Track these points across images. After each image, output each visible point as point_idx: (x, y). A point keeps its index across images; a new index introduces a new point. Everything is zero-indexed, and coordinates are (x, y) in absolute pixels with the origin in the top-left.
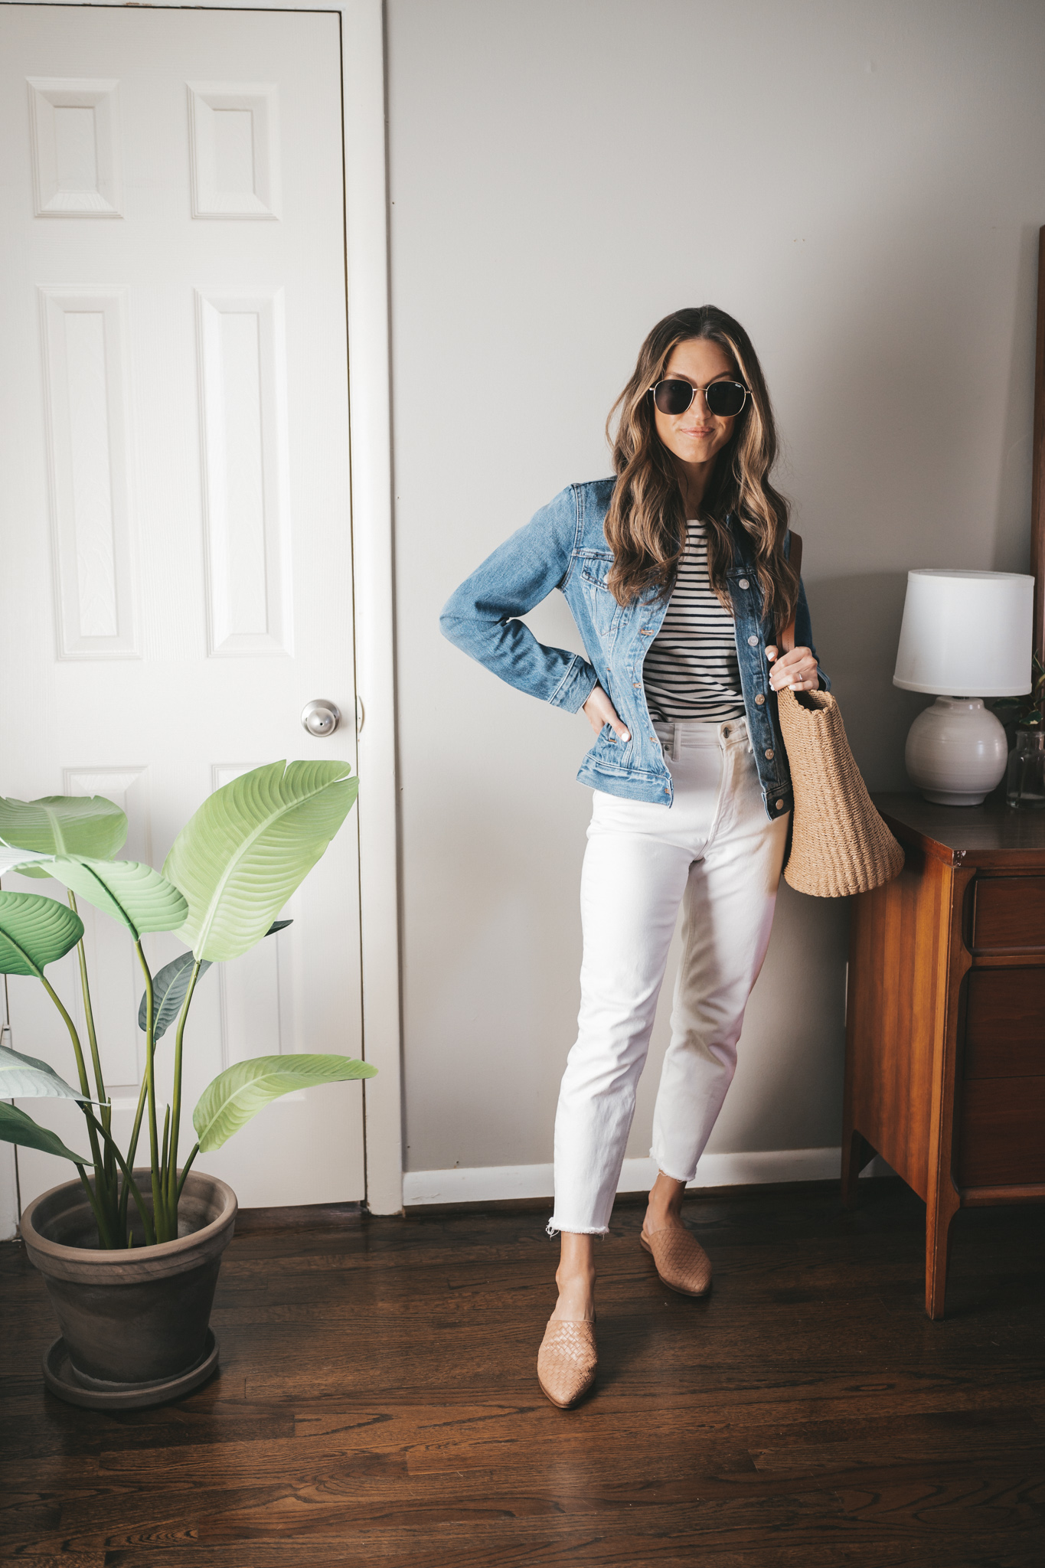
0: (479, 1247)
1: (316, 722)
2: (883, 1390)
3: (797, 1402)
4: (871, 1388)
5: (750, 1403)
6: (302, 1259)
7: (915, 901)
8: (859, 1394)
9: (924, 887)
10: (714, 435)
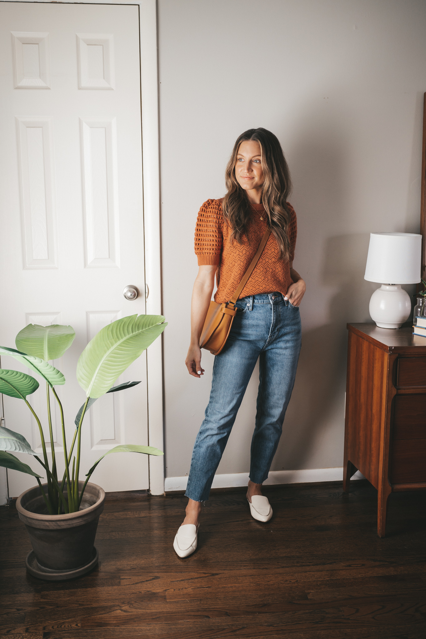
1: (129, 294)
2: (360, 566)
3: (325, 571)
4: (355, 566)
5: (306, 572)
6: (123, 513)
7: (373, 367)
8: (351, 568)
9: (377, 361)
10: (255, 180)
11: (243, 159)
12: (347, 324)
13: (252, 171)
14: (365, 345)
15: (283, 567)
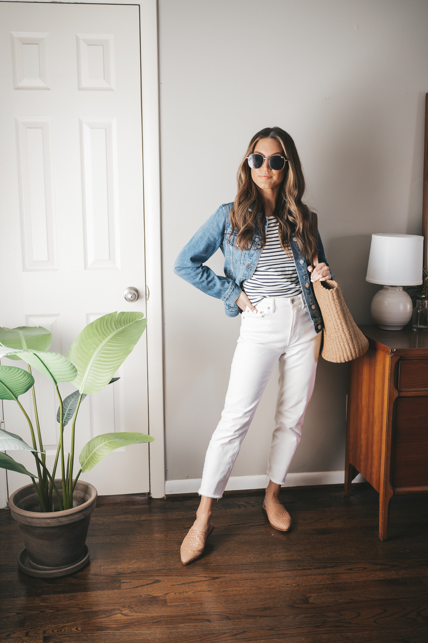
1: (129, 296)
2: (362, 570)
3: (327, 575)
4: (357, 569)
5: (307, 575)
6: (124, 516)
7: (375, 370)
8: (352, 571)
9: (378, 364)
10: (273, 179)
15: (284, 571)
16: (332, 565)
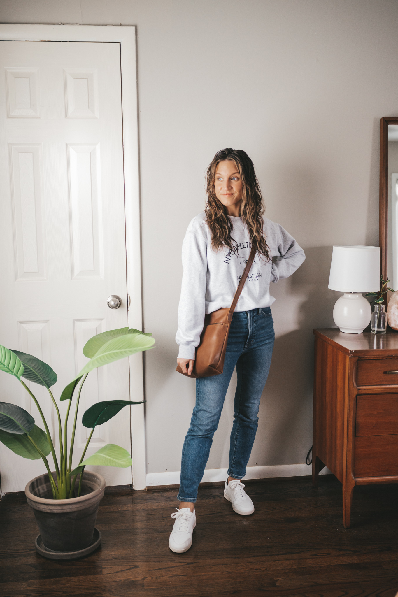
0: (175, 502)
1: (112, 303)
2: (326, 555)
3: (293, 560)
4: (321, 555)
5: (275, 561)
6: (107, 507)
7: (337, 369)
8: (316, 557)
9: (339, 364)
10: (234, 196)
11: (222, 178)
12: (313, 329)
13: (232, 188)
14: (329, 349)
15: (254, 556)
16: (298, 551)
